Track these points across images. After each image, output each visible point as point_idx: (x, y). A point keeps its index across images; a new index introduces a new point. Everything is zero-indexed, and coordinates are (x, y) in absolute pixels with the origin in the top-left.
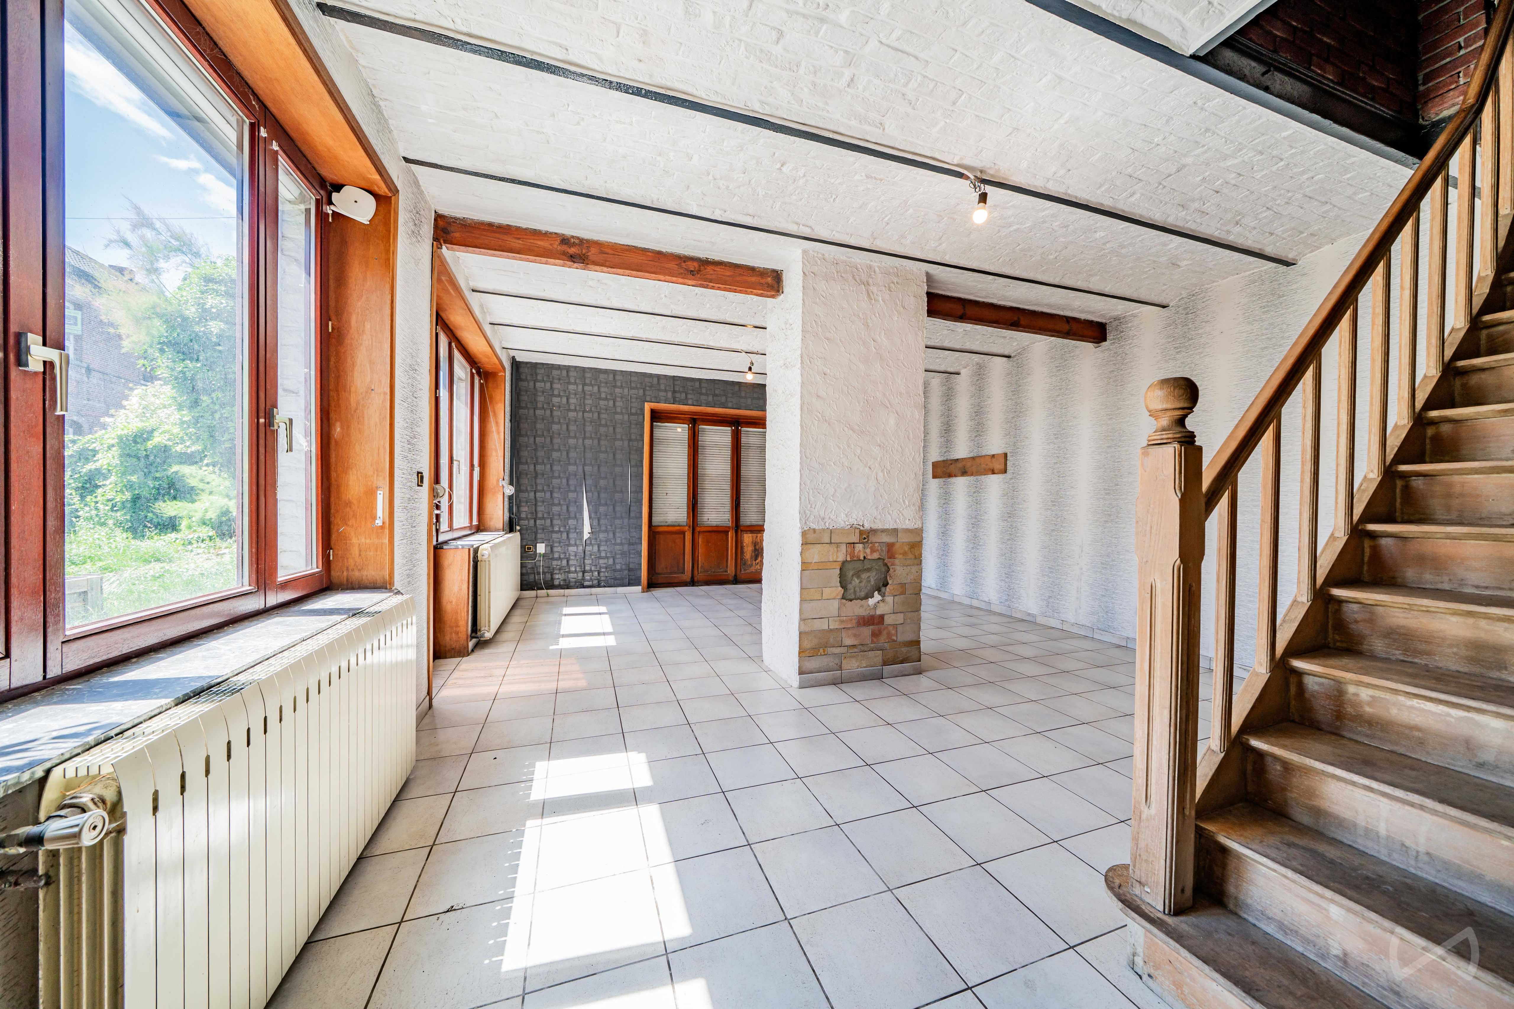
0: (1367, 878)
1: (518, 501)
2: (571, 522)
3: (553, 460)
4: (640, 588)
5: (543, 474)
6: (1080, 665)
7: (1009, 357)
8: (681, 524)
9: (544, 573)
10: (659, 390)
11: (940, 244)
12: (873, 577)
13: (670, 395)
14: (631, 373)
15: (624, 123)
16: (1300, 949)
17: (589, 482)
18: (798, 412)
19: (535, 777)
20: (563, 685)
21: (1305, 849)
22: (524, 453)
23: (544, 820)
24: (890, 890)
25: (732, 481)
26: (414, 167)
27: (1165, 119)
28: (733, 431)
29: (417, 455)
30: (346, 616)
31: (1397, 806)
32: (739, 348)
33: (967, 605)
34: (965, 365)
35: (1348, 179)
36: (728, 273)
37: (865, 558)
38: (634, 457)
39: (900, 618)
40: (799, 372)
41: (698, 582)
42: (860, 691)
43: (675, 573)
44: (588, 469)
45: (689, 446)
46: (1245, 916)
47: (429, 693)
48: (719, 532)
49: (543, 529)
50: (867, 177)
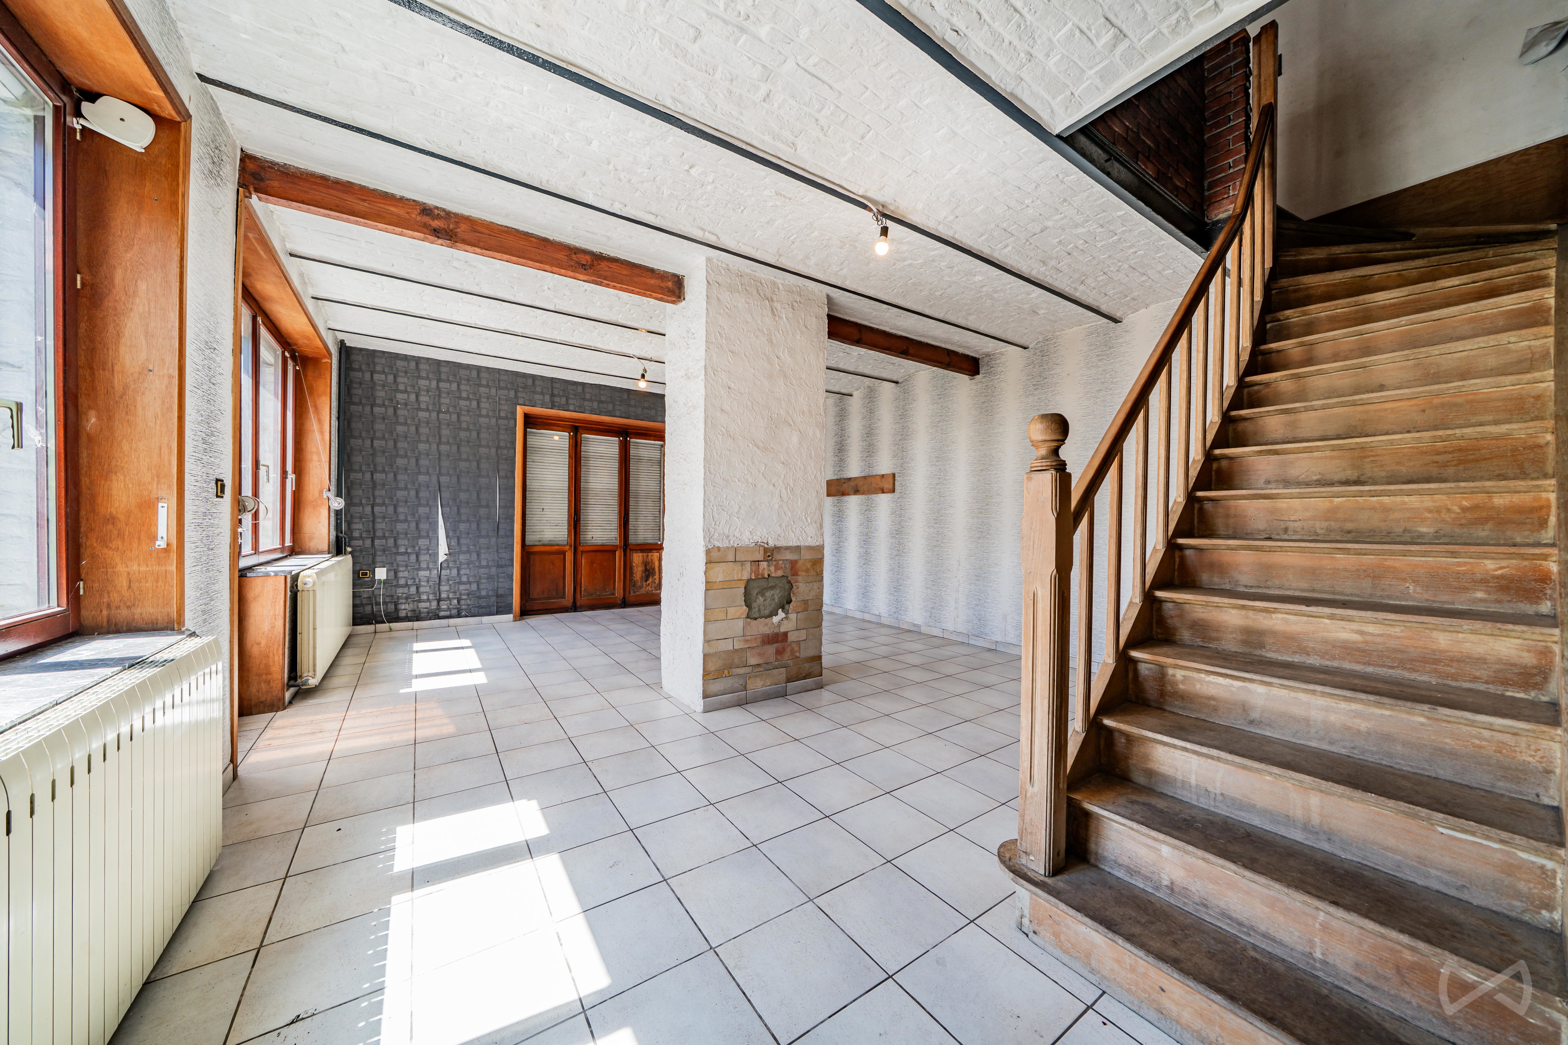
0: (1185, 820)
1: (349, 516)
2: (423, 542)
3: (397, 467)
4: (511, 616)
5: (384, 485)
6: (960, 669)
7: (897, 382)
8: (561, 543)
9: (385, 603)
10: (535, 392)
11: (842, 269)
12: (776, 595)
13: (547, 398)
14: (499, 371)
15: (513, 90)
16: (1142, 886)
17: (446, 494)
18: (702, 426)
19: (397, 844)
20: (421, 734)
21: (1144, 804)
22: (357, 459)
23: (415, 892)
24: (811, 900)
25: (620, 495)
26: (211, 88)
27: (1034, 185)
28: (621, 441)
29: (216, 457)
30: (120, 668)
31: (1202, 760)
32: (631, 353)
33: (860, 619)
34: (857, 388)
35: (1160, 257)
36: (625, 272)
37: (769, 575)
38: (503, 466)
39: (802, 635)
40: (703, 383)
41: (581, 607)
42: (765, 710)
43: (554, 598)
44: (444, 479)
45: (570, 457)
46: (1103, 867)
47: (233, 759)
48: (606, 551)
49: (384, 551)
50: (777, 194)
